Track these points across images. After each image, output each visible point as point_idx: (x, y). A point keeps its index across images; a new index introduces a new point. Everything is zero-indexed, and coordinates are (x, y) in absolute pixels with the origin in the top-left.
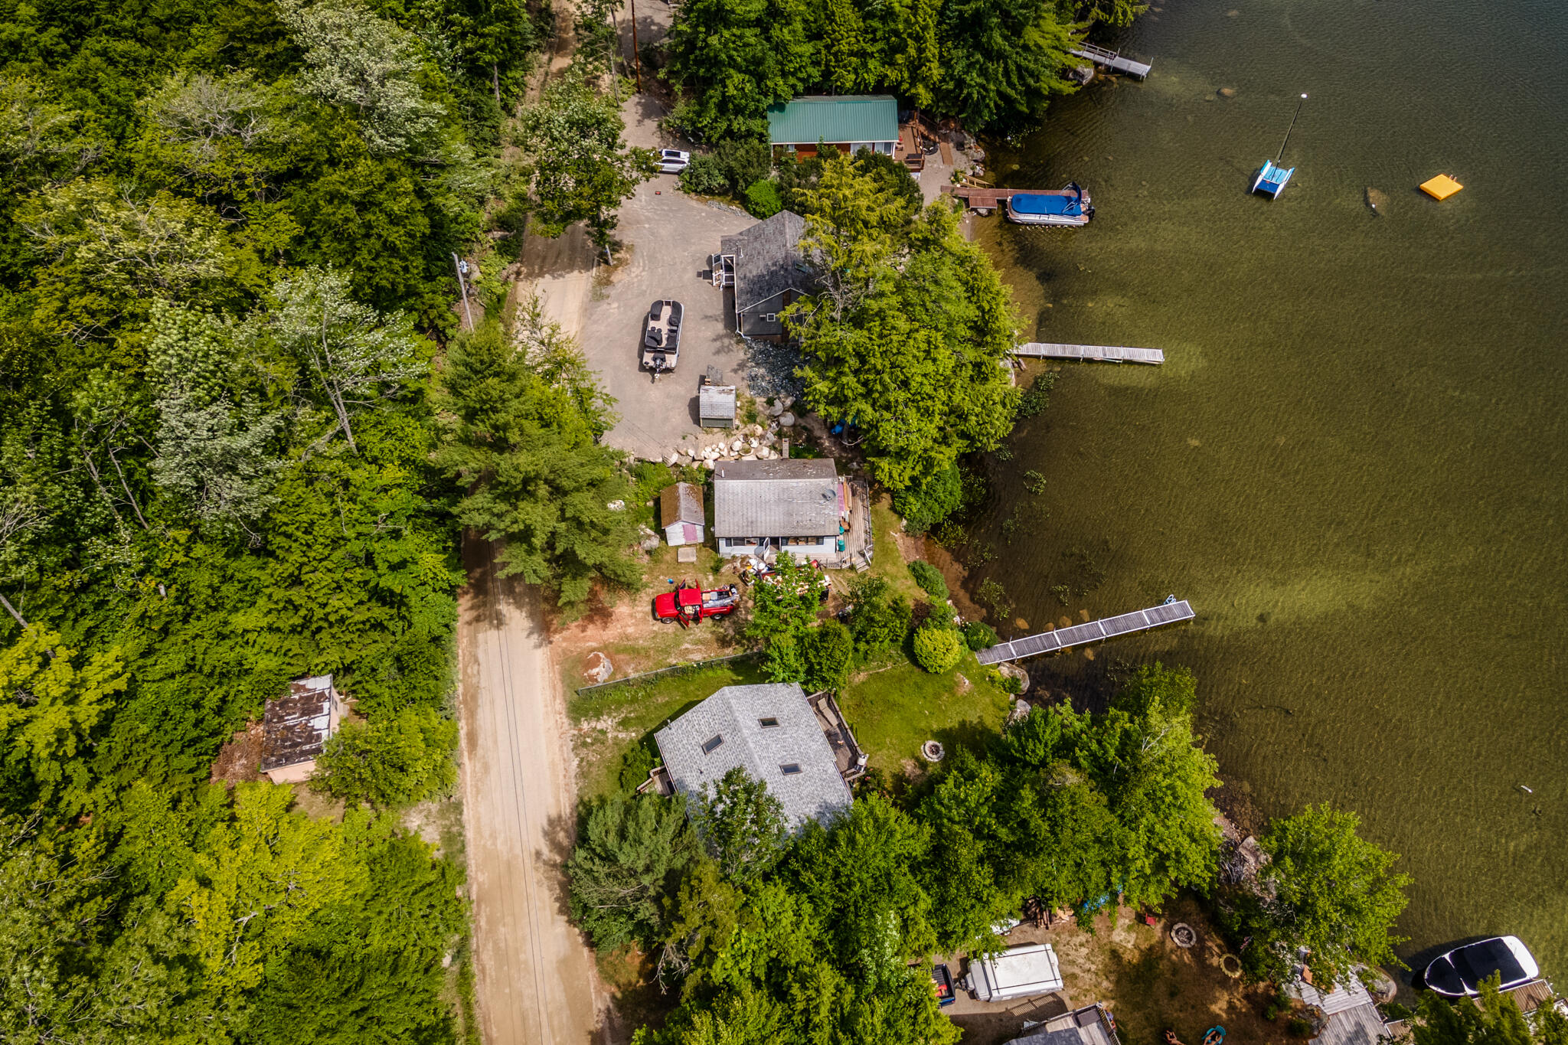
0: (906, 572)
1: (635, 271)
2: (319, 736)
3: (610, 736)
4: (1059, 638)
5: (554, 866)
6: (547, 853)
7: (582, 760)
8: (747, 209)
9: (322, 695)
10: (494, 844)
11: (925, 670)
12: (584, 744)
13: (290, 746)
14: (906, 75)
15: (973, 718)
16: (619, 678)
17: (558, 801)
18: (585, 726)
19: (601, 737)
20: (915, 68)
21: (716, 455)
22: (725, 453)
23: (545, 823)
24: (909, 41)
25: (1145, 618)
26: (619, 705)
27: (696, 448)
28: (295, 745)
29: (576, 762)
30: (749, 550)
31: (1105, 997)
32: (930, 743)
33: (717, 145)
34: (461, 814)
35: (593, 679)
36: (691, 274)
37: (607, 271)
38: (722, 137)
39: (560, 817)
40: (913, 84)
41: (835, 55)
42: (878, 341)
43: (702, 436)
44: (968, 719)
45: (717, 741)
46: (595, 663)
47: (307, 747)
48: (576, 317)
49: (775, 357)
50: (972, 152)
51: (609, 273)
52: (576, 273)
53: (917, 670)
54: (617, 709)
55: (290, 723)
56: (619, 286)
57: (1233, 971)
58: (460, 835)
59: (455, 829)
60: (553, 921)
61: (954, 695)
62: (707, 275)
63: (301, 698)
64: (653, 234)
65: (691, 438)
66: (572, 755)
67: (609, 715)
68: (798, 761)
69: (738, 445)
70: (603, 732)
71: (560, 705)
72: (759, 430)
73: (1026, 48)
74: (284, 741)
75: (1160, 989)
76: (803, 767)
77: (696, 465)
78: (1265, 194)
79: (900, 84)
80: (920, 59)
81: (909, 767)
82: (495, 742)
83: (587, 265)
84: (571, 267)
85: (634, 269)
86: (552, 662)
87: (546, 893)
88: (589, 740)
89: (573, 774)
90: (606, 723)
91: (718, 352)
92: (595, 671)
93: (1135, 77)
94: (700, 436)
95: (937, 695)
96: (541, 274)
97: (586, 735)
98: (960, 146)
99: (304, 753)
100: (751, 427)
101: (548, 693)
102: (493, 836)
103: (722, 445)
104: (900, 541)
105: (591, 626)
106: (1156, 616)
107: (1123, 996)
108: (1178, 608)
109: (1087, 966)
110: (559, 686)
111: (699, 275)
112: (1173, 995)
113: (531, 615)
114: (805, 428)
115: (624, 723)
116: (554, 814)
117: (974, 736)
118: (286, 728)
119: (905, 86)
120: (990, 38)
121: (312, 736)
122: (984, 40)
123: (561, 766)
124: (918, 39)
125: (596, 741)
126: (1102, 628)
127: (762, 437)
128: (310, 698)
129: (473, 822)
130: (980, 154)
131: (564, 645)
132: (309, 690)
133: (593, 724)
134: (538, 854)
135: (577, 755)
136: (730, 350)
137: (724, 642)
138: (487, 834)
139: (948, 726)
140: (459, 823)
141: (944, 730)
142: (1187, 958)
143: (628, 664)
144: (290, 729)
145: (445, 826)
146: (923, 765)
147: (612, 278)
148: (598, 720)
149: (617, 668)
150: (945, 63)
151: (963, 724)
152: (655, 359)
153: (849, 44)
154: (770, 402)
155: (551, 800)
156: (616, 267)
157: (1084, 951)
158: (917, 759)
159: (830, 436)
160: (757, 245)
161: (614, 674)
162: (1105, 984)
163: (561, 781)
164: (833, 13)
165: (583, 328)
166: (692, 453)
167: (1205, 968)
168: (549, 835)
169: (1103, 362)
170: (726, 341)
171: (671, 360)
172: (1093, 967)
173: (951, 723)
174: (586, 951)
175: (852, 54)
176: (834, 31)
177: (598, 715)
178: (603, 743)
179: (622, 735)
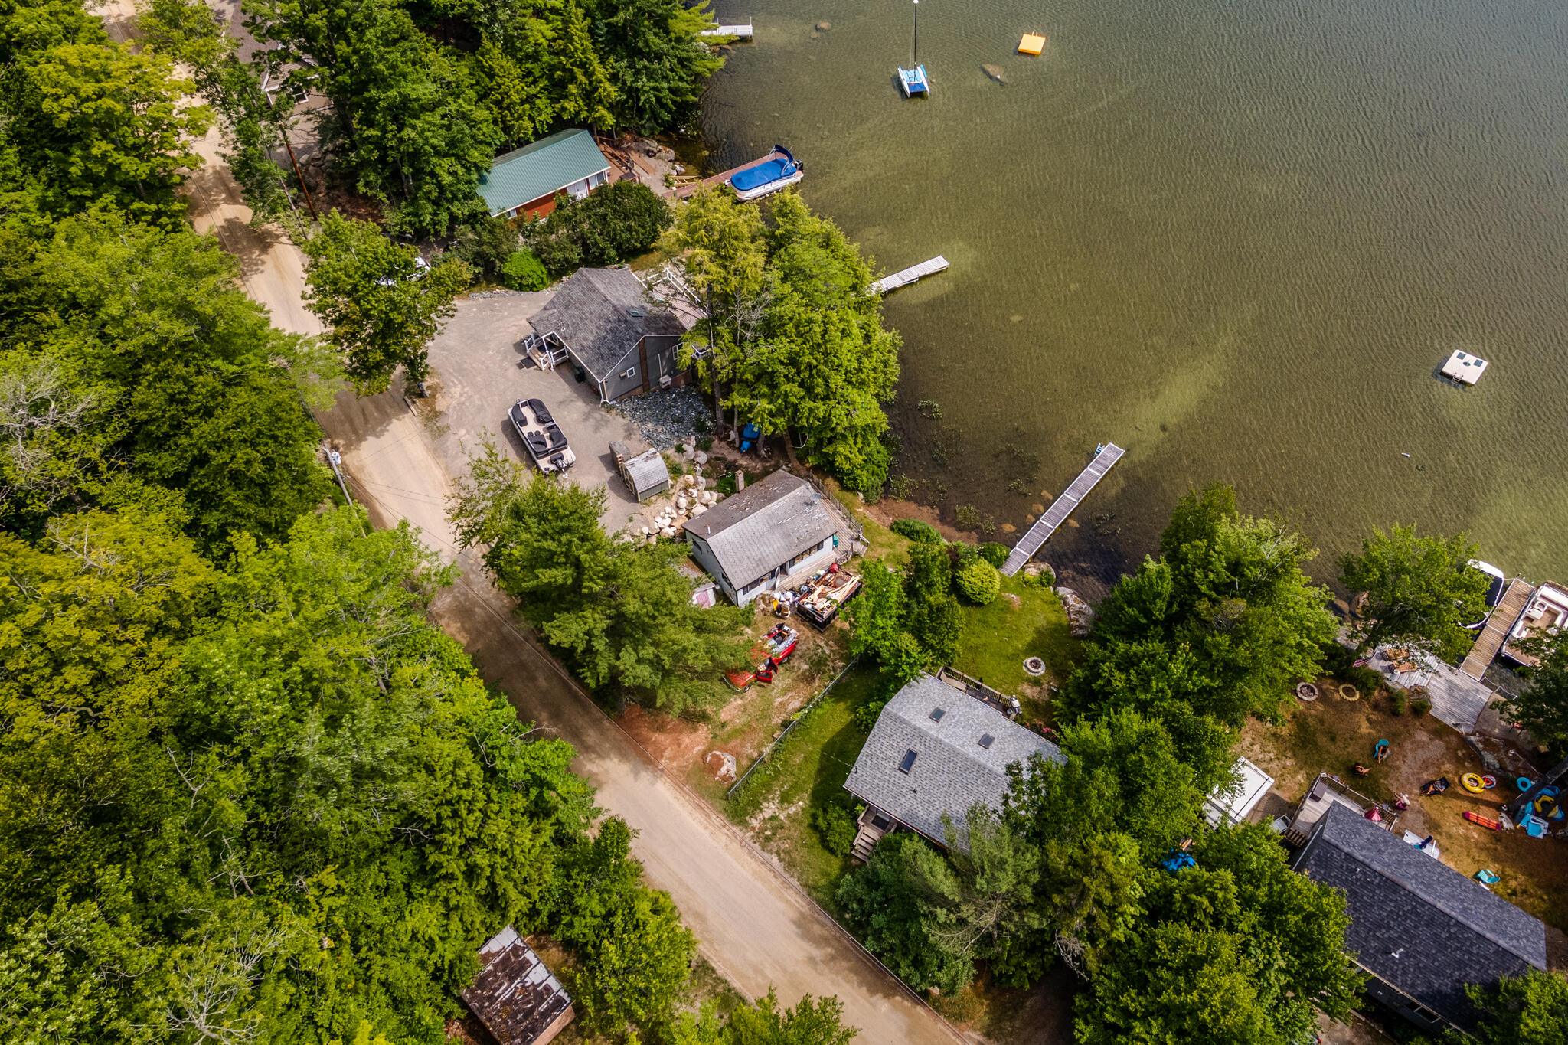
0: (894, 536)
1: (456, 391)
2: (548, 989)
3: (782, 817)
4: (1048, 524)
5: (833, 958)
6: (817, 953)
7: (778, 853)
8: (511, 287)
9: (515, 949)
10: (765, 977)
11: (980, 604)
12: (768, 839)
13: (525, 1017)
14: (581, 103)
15: (1041, 622)
16: (745, 763)
17: (787, 902)
18: (755, 823)
19: (776, 824)
20: (589, 95)
21: (668, 521)
22: (675, 515)
23: (793, 927)
24: (576, 69)
25: (1093, 473)
26: (767, 786)
27: (648, 524)
28: (528, 1013)
29: (775, 859)
30: (762, 589)
31: (1296, 772)
32: (1029, 660)
33: (452, 238)
34: (714, 971)
35: (724, 778)
36: (512, 371)
37: (427, 404)
38: (451, 229)
39: (802, 914)
40: (591, 110)
41: (508, 108)
42: (800, 341)
43: (645, 510)
44: (1038, 625)
45: (911, 757)
46: (719, 763)
47: (544, 1006)
48: (431, 462)
49: (650, 408)
50: (663, 154)
51: (432, 405)
52: (394, 421)
53: (972, 609)
54: (769, 791)
55: (506, 996)
56: (451, 412)
57: (1353, 695)
58: (729, 990)
59: (720, 989)
60: (873, 1006)
61: (1013, 612)
62: (528, 362)
63: (495, 966)
64: (443, 349)
65: (636, 517)
66: (766, 855)
67: (766, 799)
68: (983, 732)
69: (683, 502)
70: (773, 818)
71: (717, 820)
72: (691, 478)
73: (679, 40)
74: (513, 1016)
75: (1322, 740)
76: (991, 734)
77: (653, 540)
78: (918, 94)
79: (577, 114)
80: (591, 83)
81: (1029, 690)
82: (688, 888)
83: (404, 408)
84: (386, 418)
85: (453, 390)
86: (679, 786)
87: (847, 987)
88: (768, 833)
89: (781, 870)
90: (770, 809)
91: (596, 430)
92: (723, 770)
93: (744, 39)
94: (643, 511)
95: (1002, 621)
96: (361, 439)
97: (762, 830)
98: (649, 154)
99: (545, 1015)
100: (681, 480)
101: (697, 814)
102: (758, 971)
103: (668, 509)
104: (868, 513)
105: (684, 735)
106: (1099, 467)
107: (1306, 763)
108: (1110, 454)
109: (1268, 757)
110: (702, 803)
111: (520, 366)
112: (1333, 739)
113: (624, 756)
114: (717, 458)
115: (785, 799)
116: (794, 915)
117: (1053, 636)
118: (504, 1004)
119: (584, 114)
120: (646, 41)
121: (540, 993)
122: (640, 44)
123: (764, 870)
124: (583, 65)
125: (774, 830)
126: (1071, 498)
127: (696, 484)
128: (506, 959)
129: (729, 972)
130: (671, 154)
131: (675, 764)
132: (498, 953)
133: (760, 816)
134: (811, 960)
135: (770, 852)
136: (607, 422)
137: (807, 679)
138: (750, 973)
139: (1029, 639)
140: (719, 980)
141: (1030, 645)
142: (1320, 707)
143: (743, 746)
144: (510, 1001)
145: (709, 993)
146: (1037, 682)
147: (437, 408)
148: (761, 810)
149: (738, 757)
150: (614, 78)
151: (1038, 631)
152: (552, 462)
153: (517, 92)
154: (680, 450)
155: (781, 905)
156: (433, 396)
157: (1257, 747)
158: (1030, 680)
159: (743, 454)
160: (573, 311)
161: (738, 763)
162: (1289, 763)
163: (776, 883)
164: (491, 68)
165: (447, 469)
166: (646, 530)
167: (1337, 706)
168: (806, 935)
169: (904, 287)
170: (597, 415)
171: (569, 455)
172: (1272, 755)
173: (1029, 636)
174: (920, 1010)
175: (523, 102)
176: (500, 86)
177: (757, 806)
178: (782, 828)
179: (792, 810)
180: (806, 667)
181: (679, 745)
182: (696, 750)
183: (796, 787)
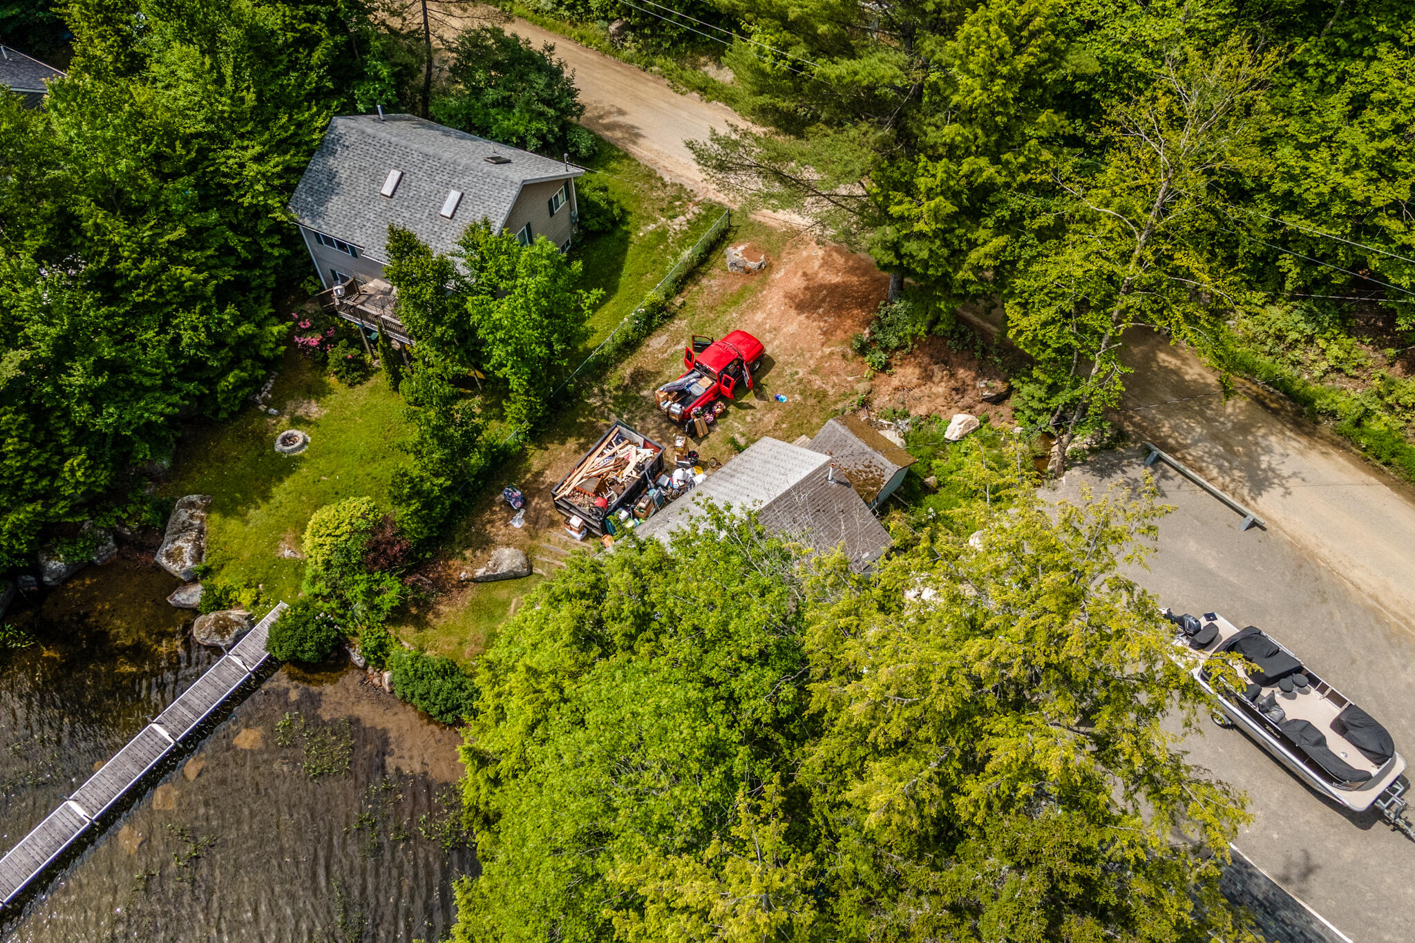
3: (663, 218)
6: (616, 118)
7: (664, 185)
12: (678, 196)
17: (650, 151)
18: (695, 209)
19: (671, 213)
23: (642, 133)
29: (668, 180)
39: (635, 143)
44: (265, 507)
67: (684, 231)
70: (673, 216)
81: (314, 410)
88: (677, 203)
89: (659, 171)
90: (678, 224)
92: (742, 248)
97: (685, 203)
105: (803, 284)
115: (662, 235)
116: (643, 142)
117: (245, 493)
125: (671, 206)
133: (689, 215)
134: (624, 114)
135: (673, 185)
137: (640, 377)
139: (287, 483)
141: (291, 472)
143: (722, 287)
146: (296, 422)
148: (688, 221)
149: (726, 276)
151: (266, 497)
155: (657, 146)
158: (309, 423)
163: (665, 163)
168: (630, 129)
177: (694, 224)
178: (662, 210)
179: (652, 227)
180: (645, 393)
181: (805, 274)
182: (782, 273)
183: (648, 247)
